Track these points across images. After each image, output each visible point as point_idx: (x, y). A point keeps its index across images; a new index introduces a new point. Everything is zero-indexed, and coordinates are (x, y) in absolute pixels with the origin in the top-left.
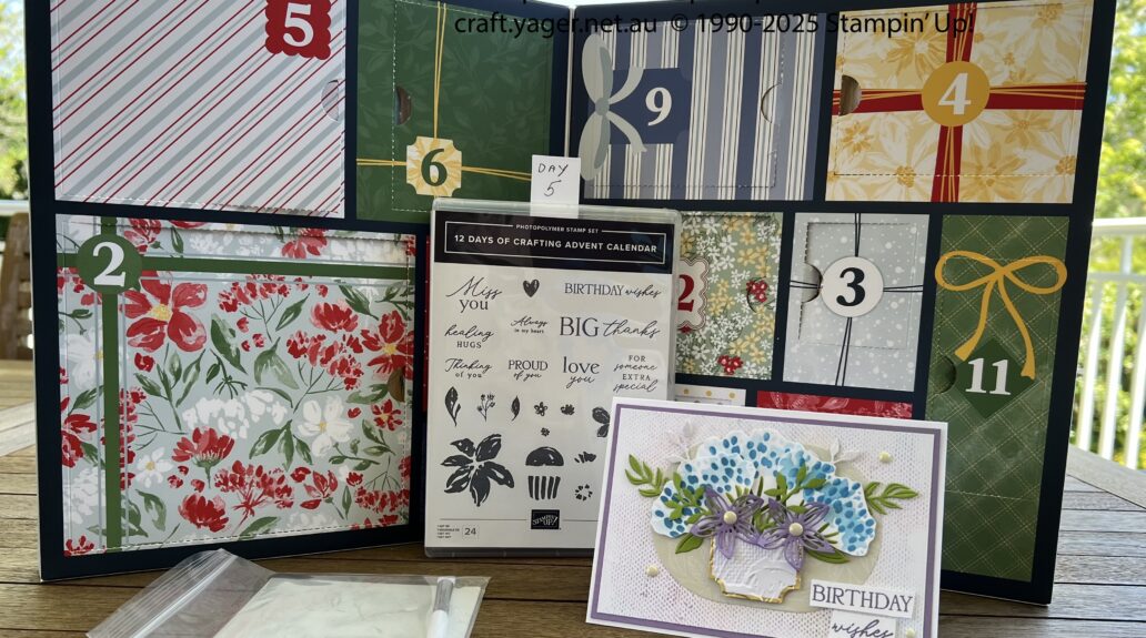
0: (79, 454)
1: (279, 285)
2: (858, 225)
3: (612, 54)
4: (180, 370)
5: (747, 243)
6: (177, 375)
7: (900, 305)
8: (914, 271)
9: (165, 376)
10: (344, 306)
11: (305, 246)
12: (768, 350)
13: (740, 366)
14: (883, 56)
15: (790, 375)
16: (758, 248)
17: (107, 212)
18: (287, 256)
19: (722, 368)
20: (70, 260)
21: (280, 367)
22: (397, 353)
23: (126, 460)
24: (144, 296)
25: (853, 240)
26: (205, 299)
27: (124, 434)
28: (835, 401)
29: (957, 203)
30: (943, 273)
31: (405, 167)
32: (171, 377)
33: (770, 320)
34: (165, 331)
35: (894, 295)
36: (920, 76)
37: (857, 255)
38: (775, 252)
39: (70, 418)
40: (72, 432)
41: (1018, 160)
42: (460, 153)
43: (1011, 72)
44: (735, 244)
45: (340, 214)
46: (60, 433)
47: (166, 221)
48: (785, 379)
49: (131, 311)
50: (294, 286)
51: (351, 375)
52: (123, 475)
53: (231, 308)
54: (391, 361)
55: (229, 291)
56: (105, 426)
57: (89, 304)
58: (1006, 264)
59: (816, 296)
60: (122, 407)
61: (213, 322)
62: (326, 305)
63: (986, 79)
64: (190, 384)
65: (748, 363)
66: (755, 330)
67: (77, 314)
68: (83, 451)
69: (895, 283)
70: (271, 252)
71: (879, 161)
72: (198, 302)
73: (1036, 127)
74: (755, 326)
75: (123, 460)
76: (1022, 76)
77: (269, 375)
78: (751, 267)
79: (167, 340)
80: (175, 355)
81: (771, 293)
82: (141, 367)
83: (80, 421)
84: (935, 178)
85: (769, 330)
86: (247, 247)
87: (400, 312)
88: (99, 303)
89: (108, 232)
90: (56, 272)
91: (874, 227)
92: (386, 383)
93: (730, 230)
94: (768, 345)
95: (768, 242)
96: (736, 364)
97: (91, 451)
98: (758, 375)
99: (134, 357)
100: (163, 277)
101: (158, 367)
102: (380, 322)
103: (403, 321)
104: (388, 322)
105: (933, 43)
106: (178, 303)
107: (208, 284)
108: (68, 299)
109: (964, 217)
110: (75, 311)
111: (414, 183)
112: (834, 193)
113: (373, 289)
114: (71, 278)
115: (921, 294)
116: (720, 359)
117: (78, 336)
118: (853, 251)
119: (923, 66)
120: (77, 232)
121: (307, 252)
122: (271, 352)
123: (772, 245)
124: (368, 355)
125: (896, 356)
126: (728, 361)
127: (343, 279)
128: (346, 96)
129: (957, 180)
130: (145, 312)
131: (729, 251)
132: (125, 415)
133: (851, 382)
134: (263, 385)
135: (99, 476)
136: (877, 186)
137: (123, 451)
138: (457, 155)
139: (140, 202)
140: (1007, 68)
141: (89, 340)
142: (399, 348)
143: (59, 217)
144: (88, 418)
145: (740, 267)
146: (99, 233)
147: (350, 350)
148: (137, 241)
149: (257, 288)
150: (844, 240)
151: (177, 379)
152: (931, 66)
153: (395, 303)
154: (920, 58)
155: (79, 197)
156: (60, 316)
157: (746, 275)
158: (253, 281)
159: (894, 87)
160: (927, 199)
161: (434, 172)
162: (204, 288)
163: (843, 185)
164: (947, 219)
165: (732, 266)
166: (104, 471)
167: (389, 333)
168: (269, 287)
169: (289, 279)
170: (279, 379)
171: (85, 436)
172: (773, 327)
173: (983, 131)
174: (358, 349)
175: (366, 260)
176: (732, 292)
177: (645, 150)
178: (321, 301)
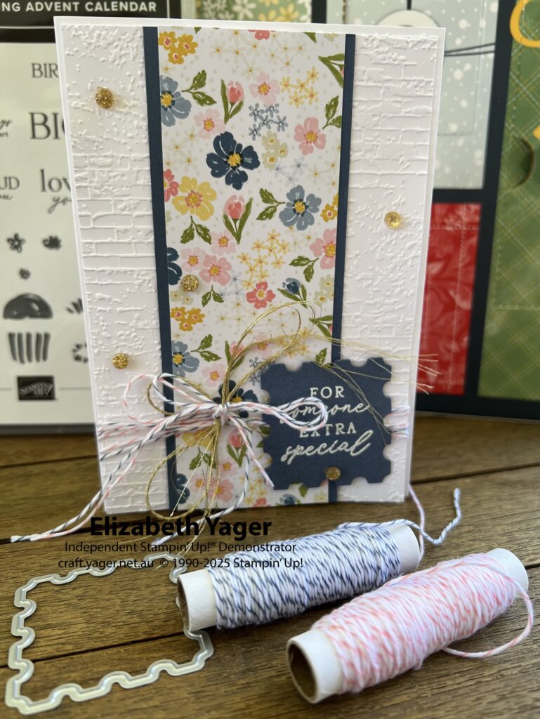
8: (483, 24)
16: (282, 10)
30: (520, 24)
35: (458, 60)
37: (409, 7)
69: (459, 43)
115: (492, 56)
125: (461, 142)
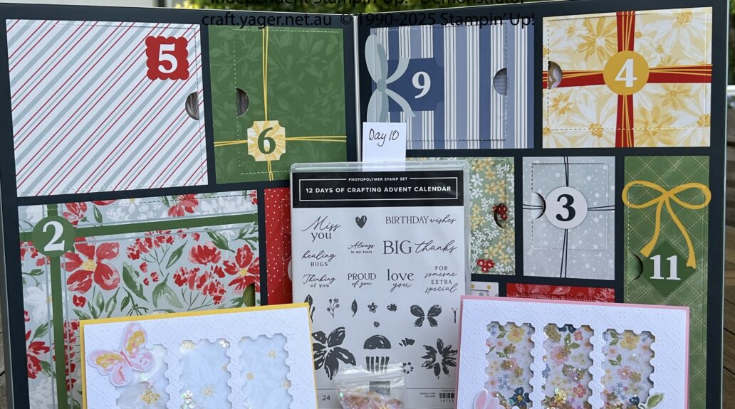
0: (39, 369)
1: (167, 237)
2: (566, 164)
3: (386, 47)
4: (103, 304)
5: (490, 179)
6: (101, 307)
7: (600, 219)
8: (608, 195)
9: (93, 308)
10: (211, 246)
11: (183, 207)
12: (511, 254)
13: (492, 267)
14: (575, 48)
15: (529, 271)
16: (498, 182)
17: (51, 200)
18: (171, 216)
19: (480, 268)
20: (28, 236)
21: (170, 293)
22: (249, 274)
23: (70, 371)
24: (77, 255)
25: (564, 175)
26: (118, 252)
27: (68, 352)
28: (561, 289)
29: (633, 148)
30: (627, 197)
31: (246, 144)
32: (97, 309)
33: (511, 232)
34: (92, 278)
35: (596, 213)
36: (601, 61)
37: (567, 185)
38: (511, 185)
39: (32, 345)
40: (33, 354)
41: (671, 118)
42: (284, 128)
43: (662, 58)
44: (482, 180)
45: (205, 181)
46: (25, 356)
47: (90, 202)
48: (524, 275)
49: (69, 267)
50: (177, 236)
51: (218, 294)
52: (68, 381)
53: (135, 257)
54: (244, 281)
55: (134, 245)
56: (55, 348)
57: (41, 265)
58: (670, 189)
59: (542, 214)
60: (66, 334)
61: (124, 268)
62: (199, 247)
63: (645, 63)
64: (111, 313)
65: (498, 264)
66: (502, 240)
67: (34, 273)
68: (41, 366)
69: (595, 204)
70: (161, 214)
71: (578, 120)
72: (113, 255)
73: (682, 94)
74: (501, 238)
75: (67, 370)
76: (669, 61)
77: (163, 301)
78: (494, 196)
79: (94, 283)
80: (100, 293)
81: (510, 214)
82: (77, 305)
83: (39, 346)
84: (617, 131)
85: (511, 240)
86: (145, 213)
87: (249, 245)
88: (48, 264)
89: (53, 215)
90: (19, 246)
91: (578, 166)
92: (241, 296)
93: (477, 170)
94: (511, 250)
95: (505, 178)
96: (490, 265)
97: (47, 365)
98: (505, 272)
99: (72, 297)
100: (89, 241)
101: (89, 303)
102: (236, 254)
103: (252, 251)
104: (241, 253)
105: (608, 39)
106: (100, 258)
107: (120, 242)
108: (28, 263)
109: (639, 157)
110: (32, 271)
111: (253, 154)
112: (548, 143)
113: (230, 231)
114: (29, 249)
115: (614, 212)
116: (478, 262)
117: (35, 288)
118: (565, 182)
119: (603, 54)
120: (32, 217)
121: (185, 212)
122: (164, 284)
123: (508, 180)
124: (229, 278)
125: (600, 255)
126: (484, 263)
127: (209, 227)
128: (204, 101)
129: (632, 131)
130: (78, 267)
131: (478, 184)
132: (68, 339)
133: (571, 275)
134: (159, 308)
135: (53, 383)
136: (577, 138)
137: (67, 364)
138: (282, 130)
139: (72, 192)
140: (659, 55)
141: (42, 290)
142: (250, 271)
143: (20, 208)
144: (44, 343)
145: (487, 196)
146: (46, 216)
147: (216, 276)
148: (71, 218)
149: (153, 241)
150: (558, 175)
151: (101, 311)
152: (608, 55)
153: (246, 239)
154: (600, 49)
155: (32, 194)
156: (23, 275)
157: (492, 202)
158: (149, 237)
159: (584, 69)
160: (613, 145)
161: (267, 144)
162: (117, 245)
163: (554, 137)
164: (627, 159)
165: (481, 195)
166: (55, 380)
167: (242, 260)
168: (160, 239)
169: (174, 231)
170: (169, 302)
171: (42, 356)
172: (514, 237)
173: (647, 98)
174: (222, 275)
175: (226, 212)
176: (483, 214)
177: (414, 116)
178: (196, 244)
